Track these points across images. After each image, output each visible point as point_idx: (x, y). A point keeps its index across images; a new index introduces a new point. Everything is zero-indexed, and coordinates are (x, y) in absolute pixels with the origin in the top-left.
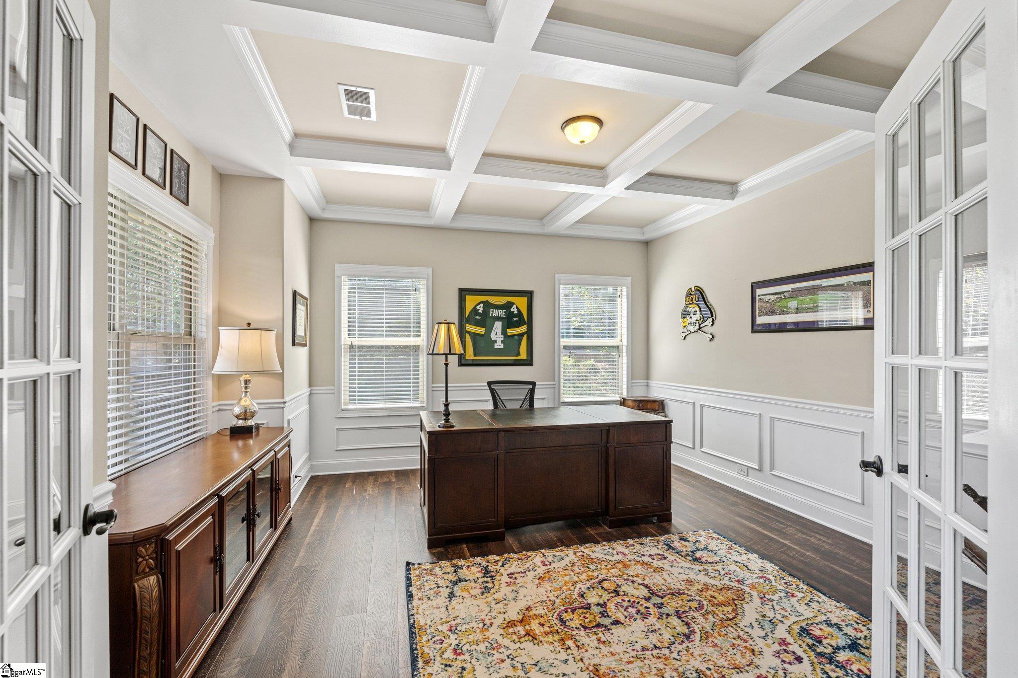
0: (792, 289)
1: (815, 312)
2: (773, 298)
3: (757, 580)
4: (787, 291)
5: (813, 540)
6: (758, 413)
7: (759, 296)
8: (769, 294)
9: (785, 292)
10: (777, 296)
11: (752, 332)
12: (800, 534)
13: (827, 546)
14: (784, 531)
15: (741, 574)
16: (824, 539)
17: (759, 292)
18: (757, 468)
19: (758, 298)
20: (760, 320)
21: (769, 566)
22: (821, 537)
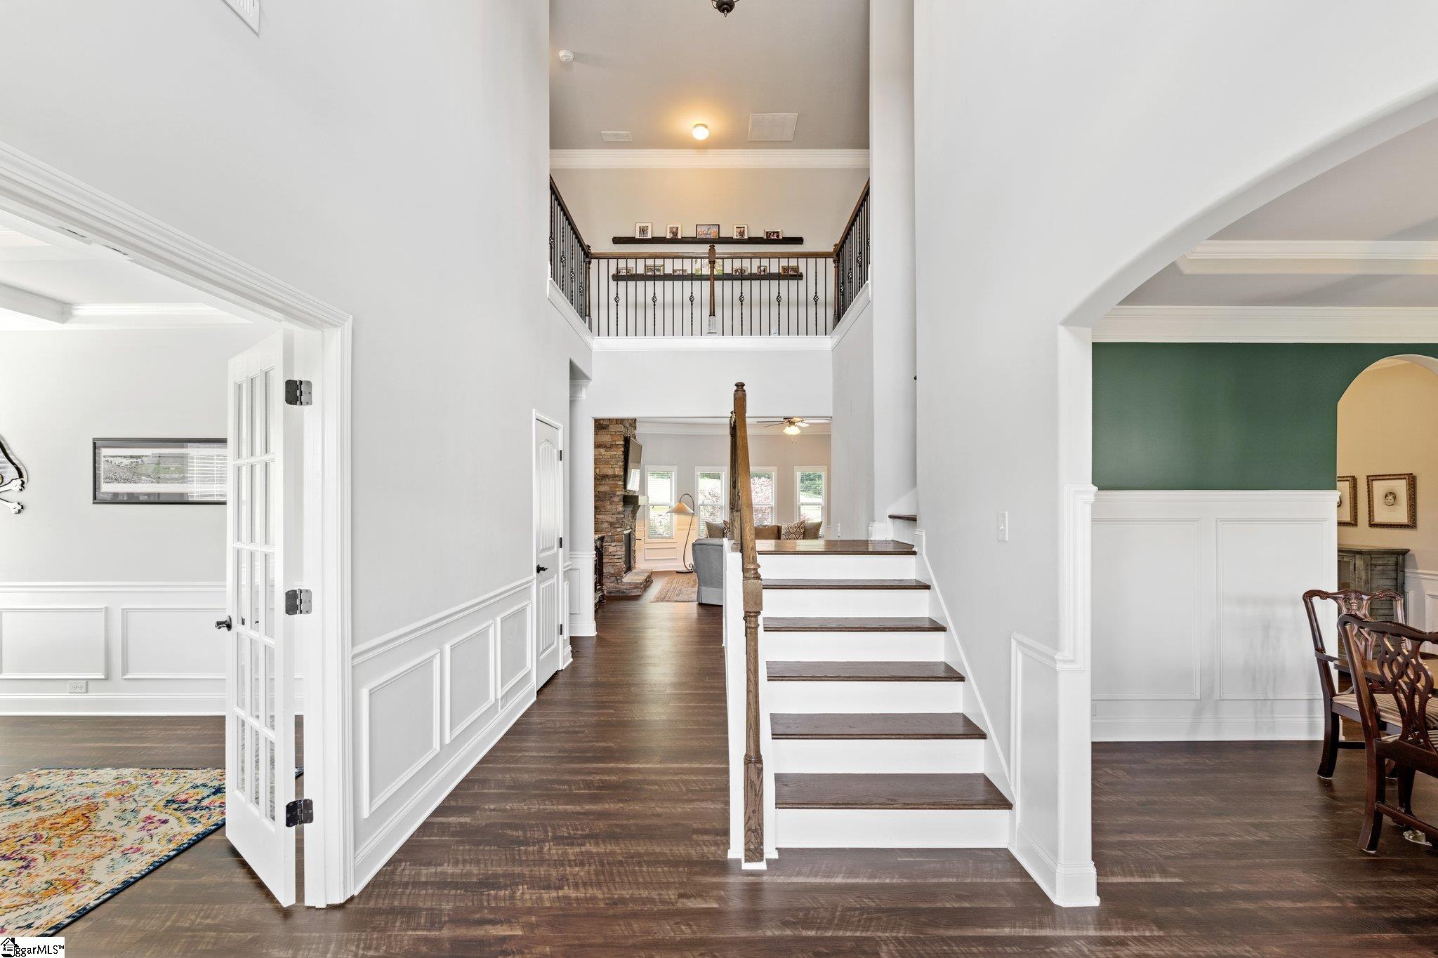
0: (153, 454)
1: (182, 483)
2: (126, 462)
3: (113, 788)
4: (146, 456)
5: (179, 732)
6: (103, 606)
7: (104, 457)
8: (121, 456)
9: (143, 456)
10: (132, 460)
11: (94, 503)
12: (163, 733)
13: (195, 732)
14: (143, 736)
15: (90, 792)
16: (193, 727)
17: (105, 452)
18: (103, 677)
19: (103, 459)
20: (106, 488)
21: (126, 772)
22: (189, 727)
